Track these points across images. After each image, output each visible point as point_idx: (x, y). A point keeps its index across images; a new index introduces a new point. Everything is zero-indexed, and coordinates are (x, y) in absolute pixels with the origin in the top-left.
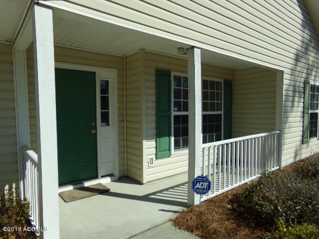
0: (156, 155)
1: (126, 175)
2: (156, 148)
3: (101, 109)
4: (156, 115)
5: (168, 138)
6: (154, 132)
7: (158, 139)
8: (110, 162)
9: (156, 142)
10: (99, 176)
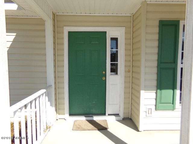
0: (156, 106)
1: (130, 117)
2: (156, 99)
3: (111, 62)
4: (158, 67)
5: (171, 91)
6: (155, 83)
7: (158, 91)
8: (117, 104)
9: (156, 93)
10: (107, 114)
